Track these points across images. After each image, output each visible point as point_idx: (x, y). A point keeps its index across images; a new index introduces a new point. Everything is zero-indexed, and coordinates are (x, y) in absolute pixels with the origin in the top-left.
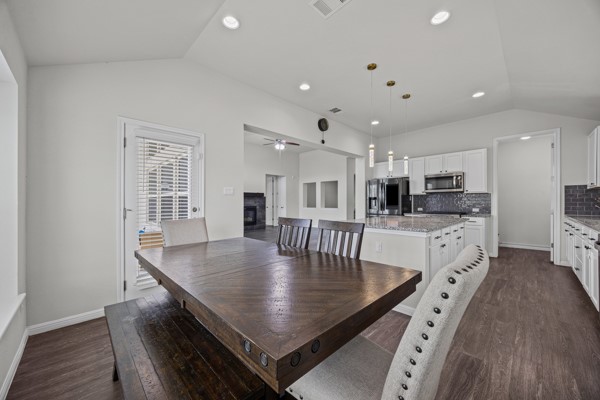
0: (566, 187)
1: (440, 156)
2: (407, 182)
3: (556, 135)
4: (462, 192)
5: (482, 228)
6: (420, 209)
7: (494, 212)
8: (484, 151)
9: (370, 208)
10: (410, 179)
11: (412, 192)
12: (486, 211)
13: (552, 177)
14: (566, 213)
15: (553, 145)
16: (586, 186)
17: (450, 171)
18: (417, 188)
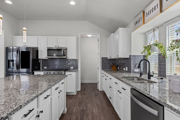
0: (102, 58)
1: (56, 37)
2: (36, 51)
3: (99, 36)
4: (66, 58)
5: (74, 78)
6: (45, 68)
7: (79, 69)
8: (75, 38)
9: (9, 68)
10: (39, 49)
11: (40, 57)
12: (76, 68)
13: (98, 53)
14: (102, 69)
15: (98, 40)
16: (107, 58)
17: (60, 46)
18: (43, 55)
